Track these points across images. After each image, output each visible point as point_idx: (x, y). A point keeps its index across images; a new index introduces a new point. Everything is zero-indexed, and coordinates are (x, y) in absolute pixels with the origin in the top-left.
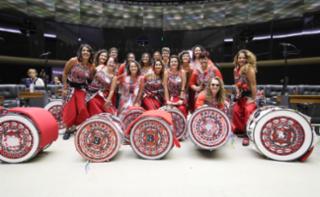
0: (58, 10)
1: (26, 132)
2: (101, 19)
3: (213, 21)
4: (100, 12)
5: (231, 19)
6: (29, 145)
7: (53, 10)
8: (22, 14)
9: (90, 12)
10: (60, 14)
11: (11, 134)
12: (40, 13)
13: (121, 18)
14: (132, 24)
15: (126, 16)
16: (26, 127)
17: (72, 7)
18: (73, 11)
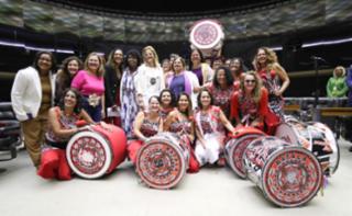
0: (106, 30)
1: (102, 152)
2: (144, 36)
3: (259, 30)
4: (144, 29)
5: (279, 26)
6: (100, 165)
7: (101, 30)
8: (75, 36)
9: (134, 30)
10: (107, 33)
11: (88, 150)
12: (90, 34)
13: (163, 33)
14: (175, 38)
15: (168, 31)
16: (102, 147)
17: (118, 27)
18: (119, 30)
